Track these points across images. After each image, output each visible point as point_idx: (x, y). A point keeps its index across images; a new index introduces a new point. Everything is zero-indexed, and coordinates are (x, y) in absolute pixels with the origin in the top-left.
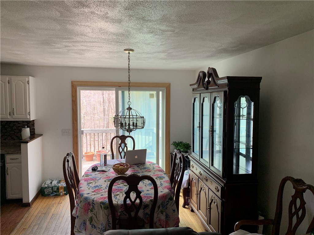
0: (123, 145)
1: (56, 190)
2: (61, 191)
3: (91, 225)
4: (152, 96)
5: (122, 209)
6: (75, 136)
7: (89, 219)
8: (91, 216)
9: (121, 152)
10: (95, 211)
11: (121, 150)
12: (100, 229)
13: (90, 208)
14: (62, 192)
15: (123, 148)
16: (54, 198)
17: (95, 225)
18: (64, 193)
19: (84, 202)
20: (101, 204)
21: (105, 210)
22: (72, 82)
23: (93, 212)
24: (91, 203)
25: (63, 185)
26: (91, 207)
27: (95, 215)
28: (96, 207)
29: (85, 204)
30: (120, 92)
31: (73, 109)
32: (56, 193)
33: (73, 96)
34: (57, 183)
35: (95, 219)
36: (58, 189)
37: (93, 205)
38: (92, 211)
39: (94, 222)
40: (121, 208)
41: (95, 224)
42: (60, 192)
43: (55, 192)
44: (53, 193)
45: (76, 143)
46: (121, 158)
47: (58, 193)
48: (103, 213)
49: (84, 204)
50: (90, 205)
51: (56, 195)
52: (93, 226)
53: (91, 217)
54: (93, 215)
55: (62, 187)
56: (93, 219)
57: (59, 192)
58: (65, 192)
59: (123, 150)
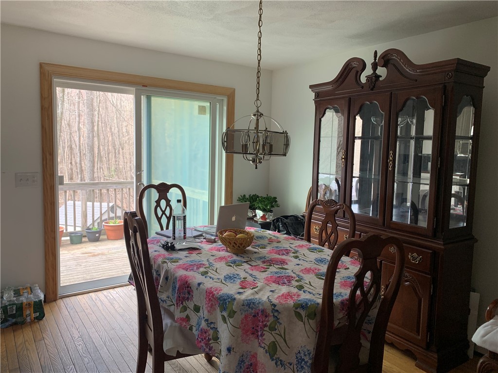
0: (163, 203)
1: (14, 312)
2: (28, 312)
3: (273, 360)
4: (202, 110)
5: (344, 312)
6: (49, 188)
7: (267, 348)
8: (273, 340)
9: (160, 217)
10: (280, 329)
11: (160, 213)
12: (292, 367)
13: (268, 324)
14: (30, 315)
15: (163, 210)
16: (14, 331)
17: (284, 360)
18: (33, 315)
19: (242, 314)
20: (298, 310)
21: (310, 320)
22: (41, 65)
23: (277, 332)
24: (269, 312)
25: (30, 298)
26: (271, 319)
27: (281, 336)
28: (283, 319)
29: (246, 317)
30: (144, 99)
31: (43, 127)
32: (14, 320)
33: (42, 98)
34: (14, 297)
35: (283, 344)
36: (20, 308)
37: (276, 314)
38: (272, 329)
39: (280, 354)
40: (343, 309)
41: (283, 357)
42: (25, 316)
43: (13, 316)
44: (8, 321)
45: (51, 204)
46: (162, 229)
47: (19, 320)
48: (308, 327)
49: (243, 316)
50: (266, 317)
51: (16, 324)
52: (279, 363)
53: (274, 342)
54: (278, 338)
55: (29, 304)
56: (278, 346)
57: (22, 315)
58: (38, 314)
59: (164, 212)
